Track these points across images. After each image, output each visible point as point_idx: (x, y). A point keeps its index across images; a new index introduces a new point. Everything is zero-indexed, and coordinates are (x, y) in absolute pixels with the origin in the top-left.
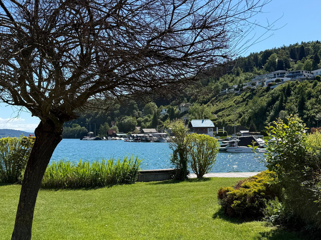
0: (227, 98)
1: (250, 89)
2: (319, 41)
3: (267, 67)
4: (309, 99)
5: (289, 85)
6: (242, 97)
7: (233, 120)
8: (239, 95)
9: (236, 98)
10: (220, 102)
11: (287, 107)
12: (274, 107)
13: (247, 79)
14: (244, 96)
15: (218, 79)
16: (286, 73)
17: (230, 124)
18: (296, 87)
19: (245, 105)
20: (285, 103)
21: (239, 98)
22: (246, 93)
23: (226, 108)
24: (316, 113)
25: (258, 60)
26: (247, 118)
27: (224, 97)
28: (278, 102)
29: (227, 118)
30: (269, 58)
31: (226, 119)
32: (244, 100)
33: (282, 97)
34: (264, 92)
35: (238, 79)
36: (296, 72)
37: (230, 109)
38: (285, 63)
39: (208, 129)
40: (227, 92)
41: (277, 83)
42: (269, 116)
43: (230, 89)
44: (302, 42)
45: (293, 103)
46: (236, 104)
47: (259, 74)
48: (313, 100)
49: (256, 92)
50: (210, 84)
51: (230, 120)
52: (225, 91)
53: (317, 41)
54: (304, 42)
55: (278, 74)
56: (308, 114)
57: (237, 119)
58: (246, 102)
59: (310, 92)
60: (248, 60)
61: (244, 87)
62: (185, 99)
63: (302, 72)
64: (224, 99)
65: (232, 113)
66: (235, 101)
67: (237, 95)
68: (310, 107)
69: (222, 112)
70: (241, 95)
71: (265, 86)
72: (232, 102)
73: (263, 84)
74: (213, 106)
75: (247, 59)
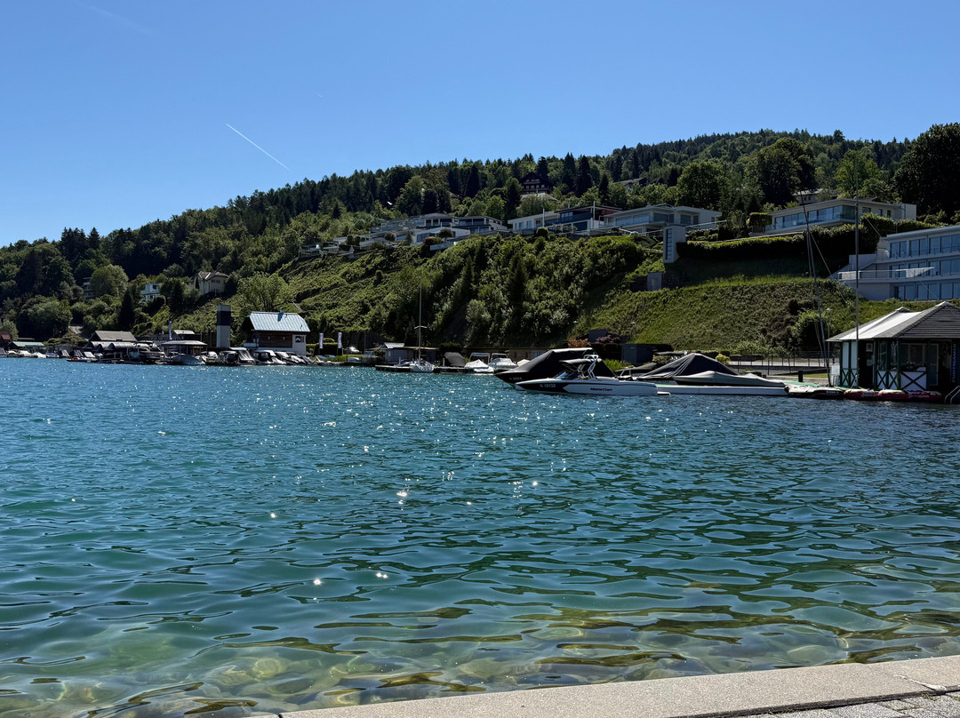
0: (322, 265)
1: (380, 248)
2: (503, 160)
3: (401, 204)
4: (532, 277)
5: (482, 244)
6: (362, 266)
7: (346, 319)
8: (352, 261)
9: (346, 267)
10: (304, 275)
11: (482, 293)
12: (452, 293)
13: (361, 228)
14: (369, 262)
15: (289, 222)
16: (453, 220)
17: (340, 326)
18: (497, 250)
19: (372, 285)
20: (476, 282)
21: (355, 267)
22: (373, 257)
23: (325, 290)
24: (550, 308)
25: (376, 187)
26: (385, 314)
27: (314, 263)
28: (459, 281)
29: (331, 312)
30: (407, 185)
31: (330, 314)
32: (369, 273)
33: (469, 269)
34: (416, 256)
35: (340, 224)
36: (475, 220)
37: (334, 291)
38: (440, 199)
39: (294, 336)
40: (322, 253)
41: (443, 240)
42: (438, 311)
43: (326, 245)
44: (465, 160)
45: (497, 285)
46: (350, 281)
47: (388, 218)
48: (541, 280)
49: (398, 255)
50: (267, 229)
51: (339, 318)
52: (312, 249)
53: (500, 161)
54: (469, 160)
55: (436, 221)
56: (533, 311)
57: (357, 317)
58: (375, 278)
59: (530, 262)
60: (355, 185)
61: (362, 244)
62: (205, 261)
63: (487, 220)
64: (315, 268)
65: (342, 301)
66: (346, 273)
67: (346, 259)
68: (535, 294)
69: (313, 298)
70: (360, 260)
71: (417, 244)
72: (338, 276)
73: (409, 240)
74: (288, 283)
75: (352, 183)
